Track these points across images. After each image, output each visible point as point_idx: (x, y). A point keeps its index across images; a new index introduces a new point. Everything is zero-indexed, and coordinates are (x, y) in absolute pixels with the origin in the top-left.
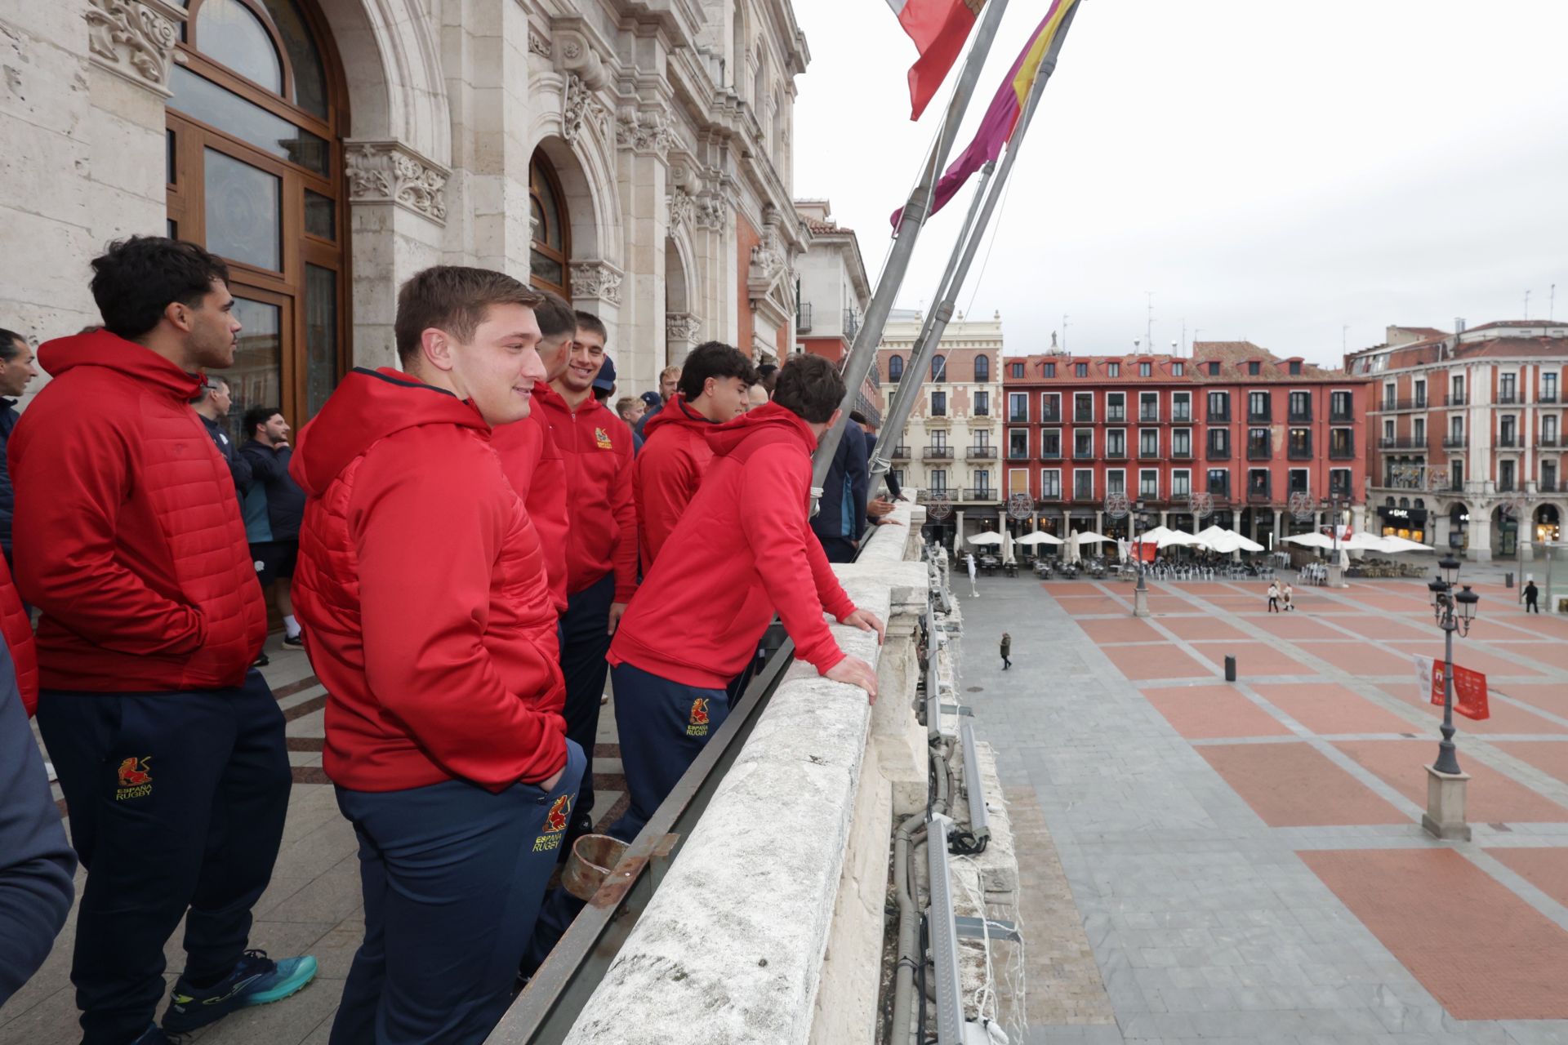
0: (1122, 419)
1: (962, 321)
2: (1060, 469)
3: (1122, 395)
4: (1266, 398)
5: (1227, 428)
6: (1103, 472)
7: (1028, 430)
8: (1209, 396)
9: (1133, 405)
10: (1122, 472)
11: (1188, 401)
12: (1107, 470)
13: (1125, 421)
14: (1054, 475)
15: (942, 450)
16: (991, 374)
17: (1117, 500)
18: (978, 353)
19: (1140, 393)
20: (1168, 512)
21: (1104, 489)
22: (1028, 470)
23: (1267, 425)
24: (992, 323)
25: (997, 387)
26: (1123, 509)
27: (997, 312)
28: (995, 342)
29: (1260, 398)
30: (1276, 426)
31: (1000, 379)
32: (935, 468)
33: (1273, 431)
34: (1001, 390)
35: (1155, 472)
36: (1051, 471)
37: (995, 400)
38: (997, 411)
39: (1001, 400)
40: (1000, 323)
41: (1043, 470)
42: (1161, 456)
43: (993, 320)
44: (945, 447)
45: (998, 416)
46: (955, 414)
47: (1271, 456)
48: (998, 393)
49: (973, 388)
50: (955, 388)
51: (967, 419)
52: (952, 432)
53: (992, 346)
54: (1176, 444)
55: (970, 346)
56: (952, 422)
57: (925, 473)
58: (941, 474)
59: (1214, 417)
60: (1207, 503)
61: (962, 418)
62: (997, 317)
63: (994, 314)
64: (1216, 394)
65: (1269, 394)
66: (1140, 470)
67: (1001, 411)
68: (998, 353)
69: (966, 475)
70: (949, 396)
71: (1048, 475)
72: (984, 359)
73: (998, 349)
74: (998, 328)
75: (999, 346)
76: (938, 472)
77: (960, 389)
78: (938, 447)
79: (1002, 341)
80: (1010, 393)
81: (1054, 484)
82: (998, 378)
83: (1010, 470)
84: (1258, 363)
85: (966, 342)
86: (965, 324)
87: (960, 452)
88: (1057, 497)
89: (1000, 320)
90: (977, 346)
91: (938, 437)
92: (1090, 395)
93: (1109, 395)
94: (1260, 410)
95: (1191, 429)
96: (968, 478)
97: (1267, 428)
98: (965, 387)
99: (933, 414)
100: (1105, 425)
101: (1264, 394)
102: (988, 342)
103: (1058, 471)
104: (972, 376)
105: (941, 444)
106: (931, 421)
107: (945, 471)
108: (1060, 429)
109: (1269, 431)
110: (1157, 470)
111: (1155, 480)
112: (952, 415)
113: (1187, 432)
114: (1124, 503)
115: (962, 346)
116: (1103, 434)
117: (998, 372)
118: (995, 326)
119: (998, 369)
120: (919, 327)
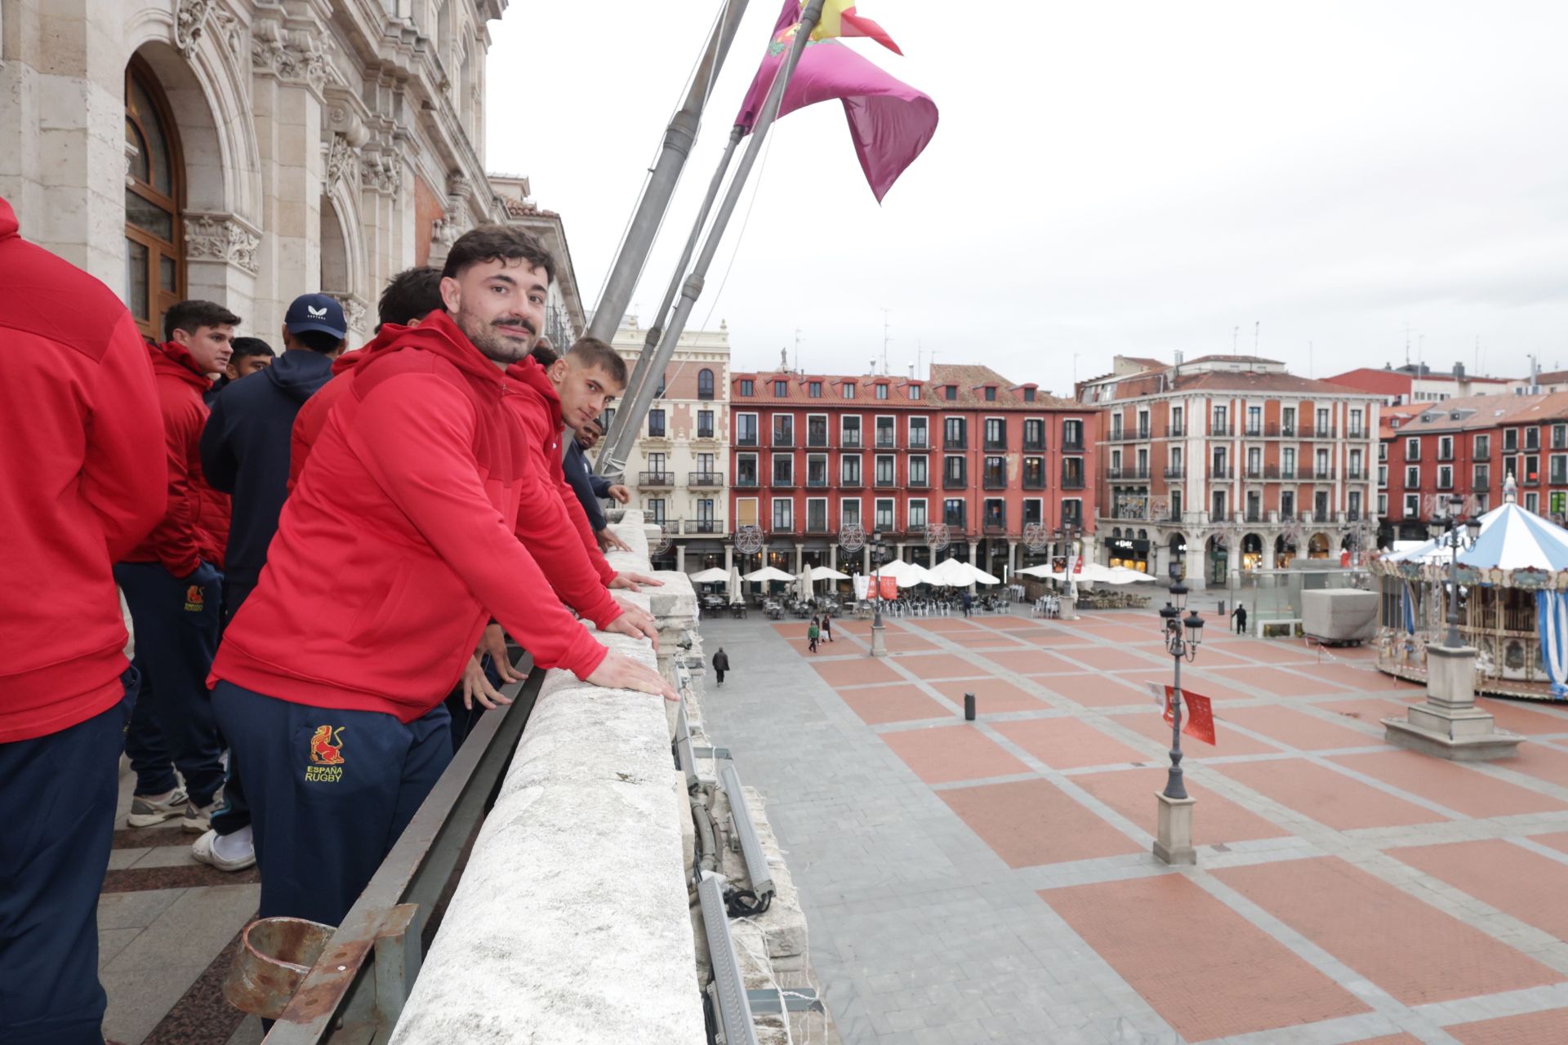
0: (858, 444)
2: (792, 498)
3: (858, 418)
4: (1002, 424)
5: (963, 456)
6: (838, 501)
7: (757, 454)
8: (946, 421)
9: (869, 430)
10: (857, 502)
11: (924, 426)
12: (842, 499)
13: (861, 447)
14: (785, 505)
15: (661, 476)
16: (716, 391)
17: (852, 531)
18: (703, 366)
19: (876, 416)
20: (904, 545)
21: (838, 521)
22: (757, 498)
23: (1003, 453)
24: (719, 334)
25: (724, 405)
26: (859, 541)
27: (723, 322)
28: (721, 355)
29: (996, 424)
30: (1010, 455)
31: (727, 397)
32: (652, 497)
33: (1008, 459)
34: (728, 409)
35: (891, 502)
36: (782, 501)
37: (721, 421)
38: (723, 433)
39: (727, 420)
40: (727, 334)
41: (773, 499)
42: (897, 484)
43: (719, 330)
44: (664, 473)
45: (724, 438)
46: (676, 435)
47: (1006, 486)
48: (724, 413)
49: (696, 406)
50: (676, 405)
51: (690, 441)
52: (672, 456)
53: (717, 359)
54: (913, 472)
55: (692, 359)
56: (672, 444)
57: (641, 502)
58: (660, 504)
59: (951, 444)
60: (944, 535)
61: (684, 440)
62: (724, 327)
63: (720, 324)
64: (953, 419)
65: (1005, 421)
66: (876, 499)
67: (728, 433)
68: (724, 367)
69: (688, 505)
70: (669, 414)
71: (779, 504)
72: (709, 374)
73: (724, 363)
74: (724, 339)
75: (725, 359)
76: (656, 500)
77: (682, 406)
78: (656, 472)
79: (729, 354)
80: (738, 413)
81: (786, 515)
82: (724, 396)
83: (738, 499)
84: (994, 388)
85: (688, 354)
87: (681, 479)
88: (789, 529)
89: (727, 330)
90: (701, 359)
91: (656, 461)
92: (825, 417)
93: (845, 418)
94: (996, 438)
95: (927, 456)
96: (690, 508)
97: (1003, 456)
98: (687, 405)
99: (651, 435)
100: (840, 451)
101: (1000, 421)
102: (713, 355)
103: (790, 501)
104: (696, 392)
105: (660, 469)
106: (648, 442)
107: (664, 500)
108: (793, 454)
109: (1005, 459)
110: (893, 499)
111: (892, 510)
112: (672, 436)
113: (924, 459)
114: (859, 535)
115: (684, 358)
116: (837, 461)
117: (724, 389)
118: (721, 337)
119: (724, 385)
120: (635, 334)
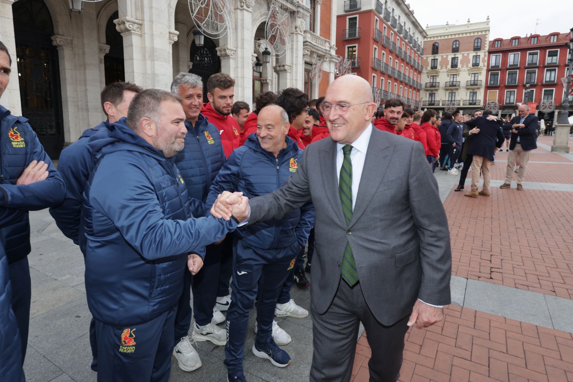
1: (469, 23)
3: (558, 51)
6: (541, 90)
7: (500, 71)
10: (553, 90)
12: (544, 89)
13: (557, 64)
14: (512, 93)
16: (482, 47)
17: (547, 104)
18: (476, 37)
21: (541, 99)
24: (485, 22)
25: (485, 52)
28: (486, 31)
31: (487, 49)
32: (450, 92)
34: (487, 54)
36: (510, 91)
37: (483, 59)
38: (484, 64)
39: (486, 59)
40: (489, 22)
41: (506, 90)
44: (456, 82)
45: (484, 66)
46: (462, 67)
48: (485, 56)
51: (468, 68)
52: (460, 75)
53: (484, 33)
55: (472, 34)
56: (460, 70)
57: (446, 94)
58: (454, 94)
61: (465, 68)
62: (488, 19)
67: (486, 64)
68: (487, 36)
69: (465, 94)
70: (460, 58)
71: (509, 93)
72: (479, 40)
73: (487, 34)
74: (487, 24)
75: (487, 32)
76: (452, 93)
77: (466, 55)
78: (453, 82)
79: (489, 30)
80: (491, 55)
81: (512, 97)
82: (485, 48)
83: (488, 91)
85: (470, 33)
86: (471, 24)
88: (513, 103)
89: (489, 20)
90: (476, 34)
91: (453, 78)
93: (548, 51)
98: (468, 54)
99: (451, 67)
100: (545, 67)
102: (482, 31)
103: (515, 91)
104: (472, 48)
106: (450, 70)
108: (518, 70)
112: (460, 67)
114: (552, 105)
115: (468, 35)
116: (543, 72)
117: (486, 45)
118: (487, 23)
119: (486, 44)
120: (448, 28)
